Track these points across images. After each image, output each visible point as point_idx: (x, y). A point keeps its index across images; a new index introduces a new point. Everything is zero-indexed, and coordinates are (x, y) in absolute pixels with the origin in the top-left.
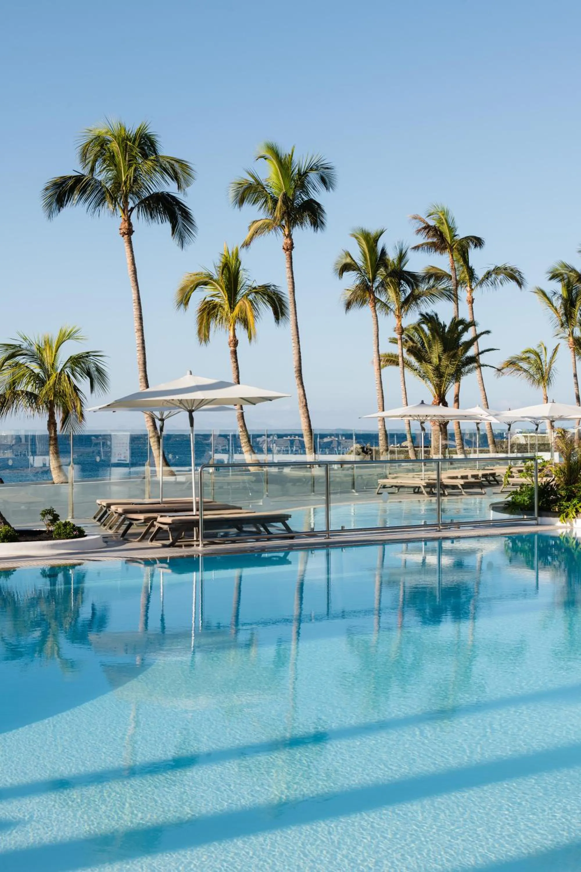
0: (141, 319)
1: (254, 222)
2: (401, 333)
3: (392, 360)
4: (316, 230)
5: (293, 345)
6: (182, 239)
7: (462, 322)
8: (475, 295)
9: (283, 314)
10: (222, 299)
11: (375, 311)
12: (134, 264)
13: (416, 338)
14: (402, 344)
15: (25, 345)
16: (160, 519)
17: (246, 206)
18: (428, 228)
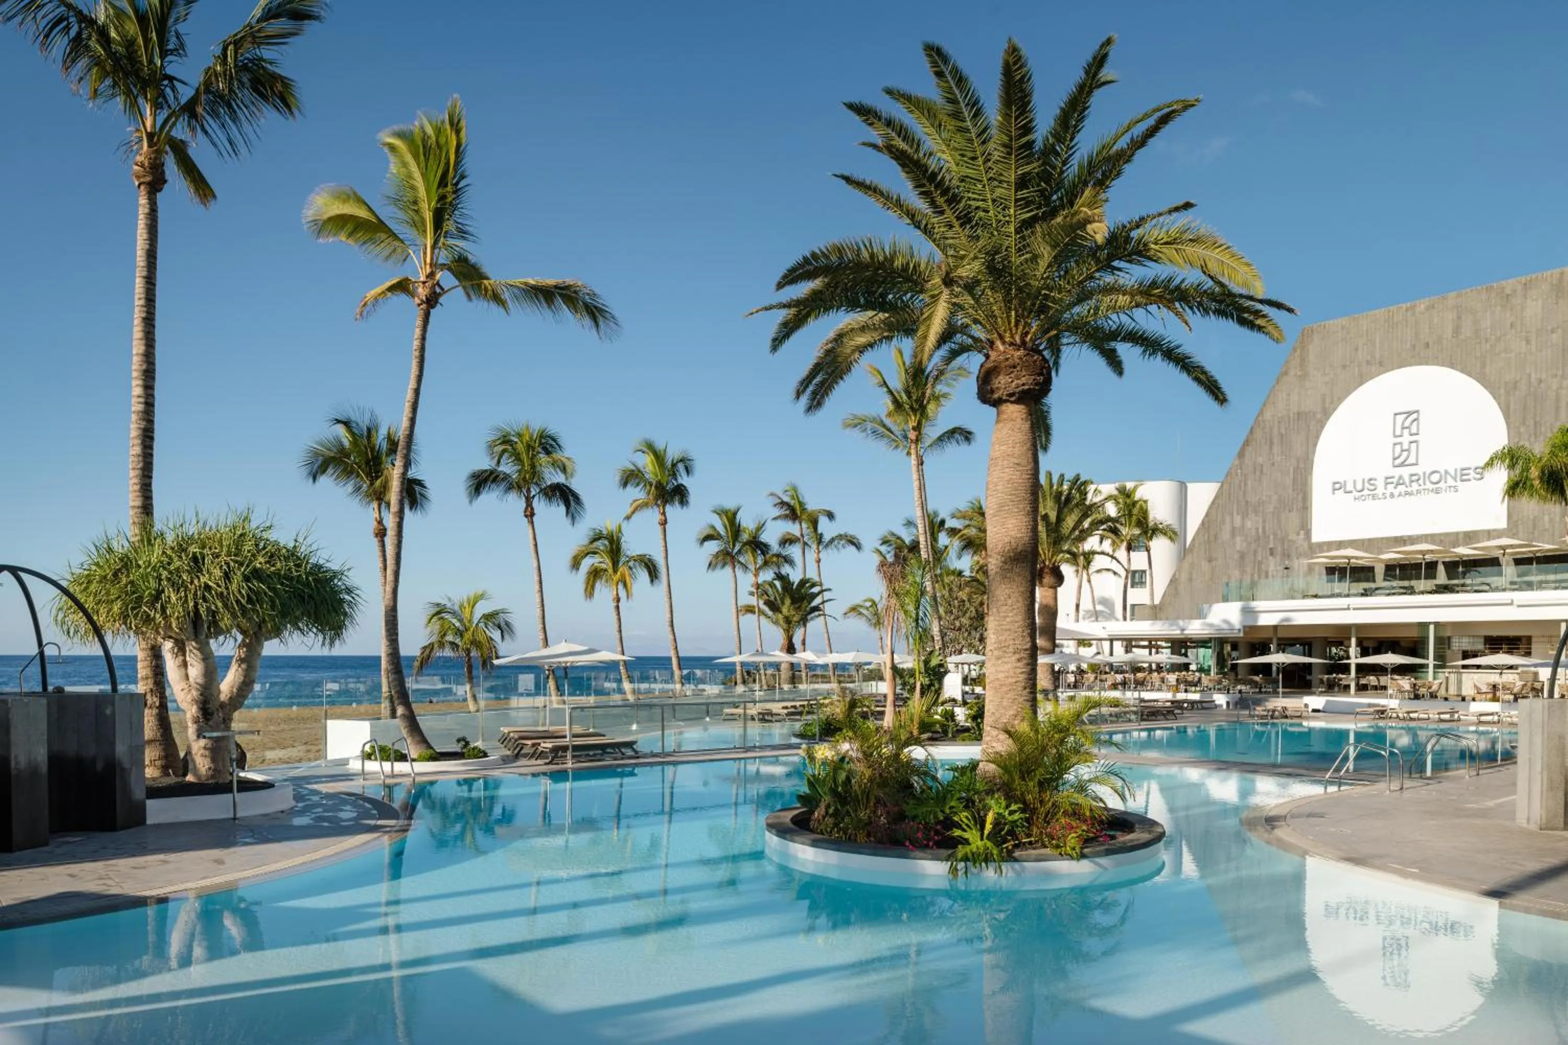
0: (541, 583)
1: (635, 501)
2: (758, 588)
3: (750, 610)
4: (682, 508)
5: (666, 600)
6: (573, 518)
7: (808, 581)
8: (821, 555)
9: (656, 578)
10: (607, 564)
11: (734, 571)
12: (535, 539)
13: (770, 591)
14: (758, 596)
15: (449, 605)
16: (542, 745)
17: (629, 488)
18: (783, 504)
